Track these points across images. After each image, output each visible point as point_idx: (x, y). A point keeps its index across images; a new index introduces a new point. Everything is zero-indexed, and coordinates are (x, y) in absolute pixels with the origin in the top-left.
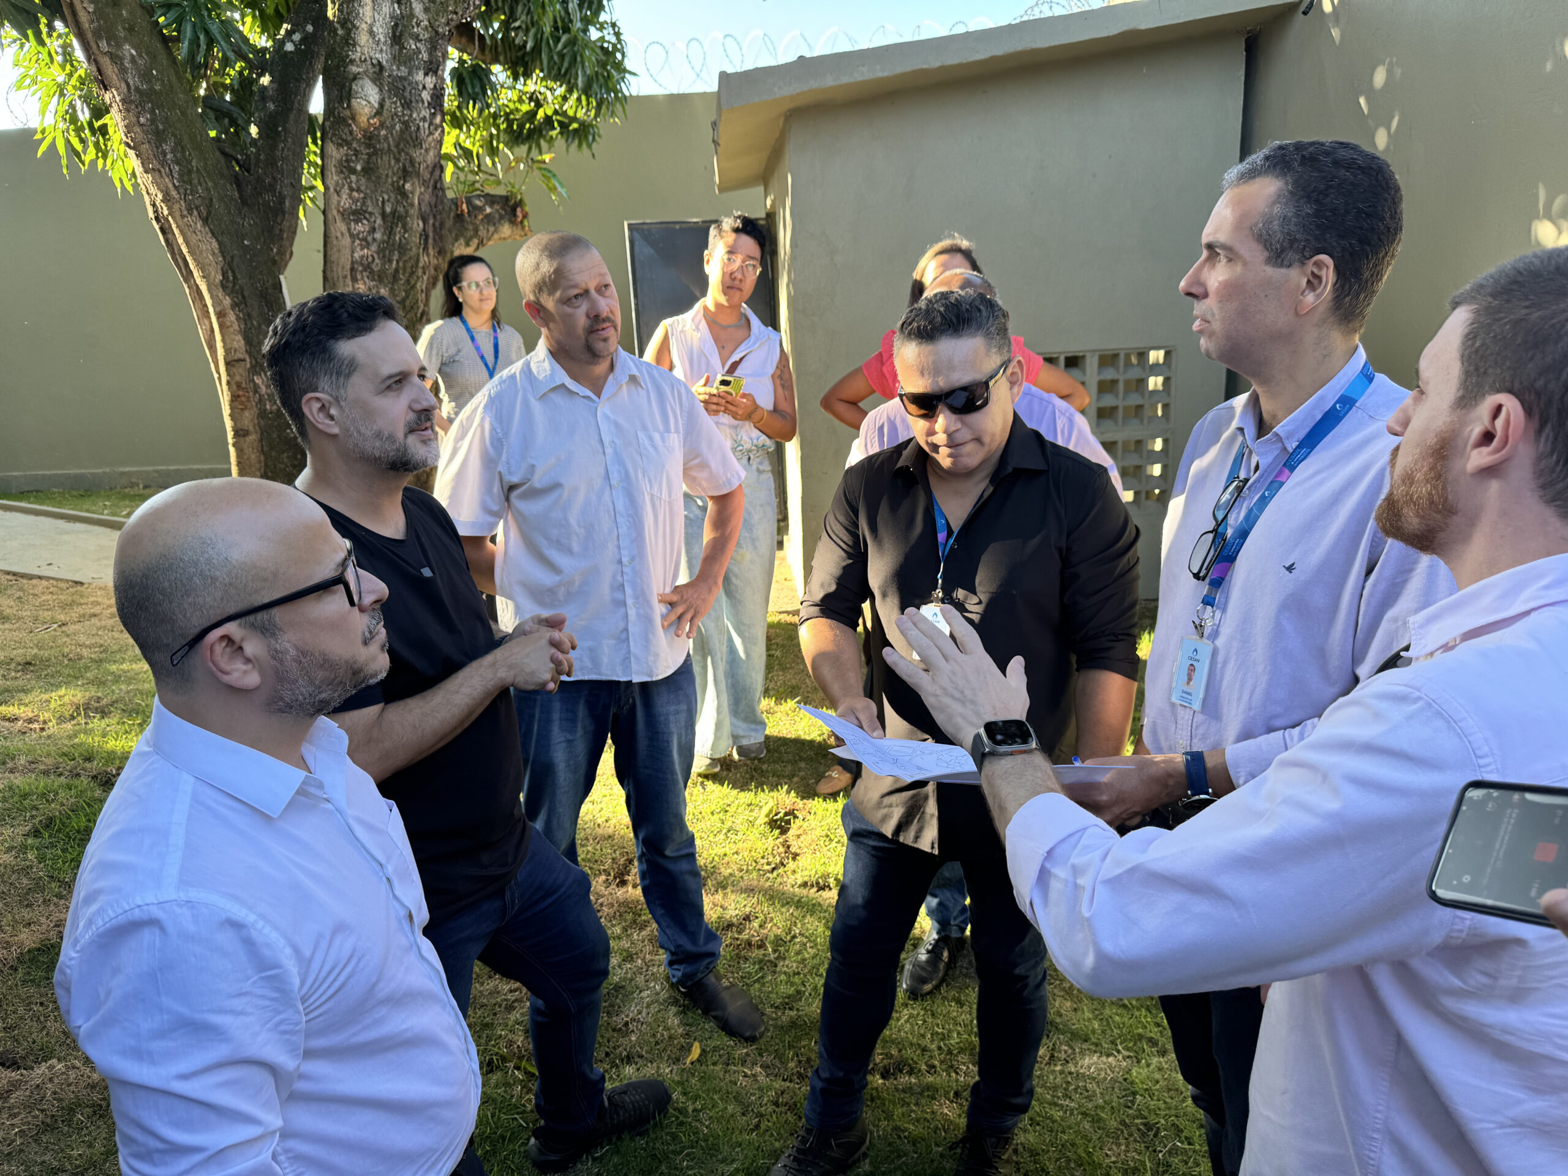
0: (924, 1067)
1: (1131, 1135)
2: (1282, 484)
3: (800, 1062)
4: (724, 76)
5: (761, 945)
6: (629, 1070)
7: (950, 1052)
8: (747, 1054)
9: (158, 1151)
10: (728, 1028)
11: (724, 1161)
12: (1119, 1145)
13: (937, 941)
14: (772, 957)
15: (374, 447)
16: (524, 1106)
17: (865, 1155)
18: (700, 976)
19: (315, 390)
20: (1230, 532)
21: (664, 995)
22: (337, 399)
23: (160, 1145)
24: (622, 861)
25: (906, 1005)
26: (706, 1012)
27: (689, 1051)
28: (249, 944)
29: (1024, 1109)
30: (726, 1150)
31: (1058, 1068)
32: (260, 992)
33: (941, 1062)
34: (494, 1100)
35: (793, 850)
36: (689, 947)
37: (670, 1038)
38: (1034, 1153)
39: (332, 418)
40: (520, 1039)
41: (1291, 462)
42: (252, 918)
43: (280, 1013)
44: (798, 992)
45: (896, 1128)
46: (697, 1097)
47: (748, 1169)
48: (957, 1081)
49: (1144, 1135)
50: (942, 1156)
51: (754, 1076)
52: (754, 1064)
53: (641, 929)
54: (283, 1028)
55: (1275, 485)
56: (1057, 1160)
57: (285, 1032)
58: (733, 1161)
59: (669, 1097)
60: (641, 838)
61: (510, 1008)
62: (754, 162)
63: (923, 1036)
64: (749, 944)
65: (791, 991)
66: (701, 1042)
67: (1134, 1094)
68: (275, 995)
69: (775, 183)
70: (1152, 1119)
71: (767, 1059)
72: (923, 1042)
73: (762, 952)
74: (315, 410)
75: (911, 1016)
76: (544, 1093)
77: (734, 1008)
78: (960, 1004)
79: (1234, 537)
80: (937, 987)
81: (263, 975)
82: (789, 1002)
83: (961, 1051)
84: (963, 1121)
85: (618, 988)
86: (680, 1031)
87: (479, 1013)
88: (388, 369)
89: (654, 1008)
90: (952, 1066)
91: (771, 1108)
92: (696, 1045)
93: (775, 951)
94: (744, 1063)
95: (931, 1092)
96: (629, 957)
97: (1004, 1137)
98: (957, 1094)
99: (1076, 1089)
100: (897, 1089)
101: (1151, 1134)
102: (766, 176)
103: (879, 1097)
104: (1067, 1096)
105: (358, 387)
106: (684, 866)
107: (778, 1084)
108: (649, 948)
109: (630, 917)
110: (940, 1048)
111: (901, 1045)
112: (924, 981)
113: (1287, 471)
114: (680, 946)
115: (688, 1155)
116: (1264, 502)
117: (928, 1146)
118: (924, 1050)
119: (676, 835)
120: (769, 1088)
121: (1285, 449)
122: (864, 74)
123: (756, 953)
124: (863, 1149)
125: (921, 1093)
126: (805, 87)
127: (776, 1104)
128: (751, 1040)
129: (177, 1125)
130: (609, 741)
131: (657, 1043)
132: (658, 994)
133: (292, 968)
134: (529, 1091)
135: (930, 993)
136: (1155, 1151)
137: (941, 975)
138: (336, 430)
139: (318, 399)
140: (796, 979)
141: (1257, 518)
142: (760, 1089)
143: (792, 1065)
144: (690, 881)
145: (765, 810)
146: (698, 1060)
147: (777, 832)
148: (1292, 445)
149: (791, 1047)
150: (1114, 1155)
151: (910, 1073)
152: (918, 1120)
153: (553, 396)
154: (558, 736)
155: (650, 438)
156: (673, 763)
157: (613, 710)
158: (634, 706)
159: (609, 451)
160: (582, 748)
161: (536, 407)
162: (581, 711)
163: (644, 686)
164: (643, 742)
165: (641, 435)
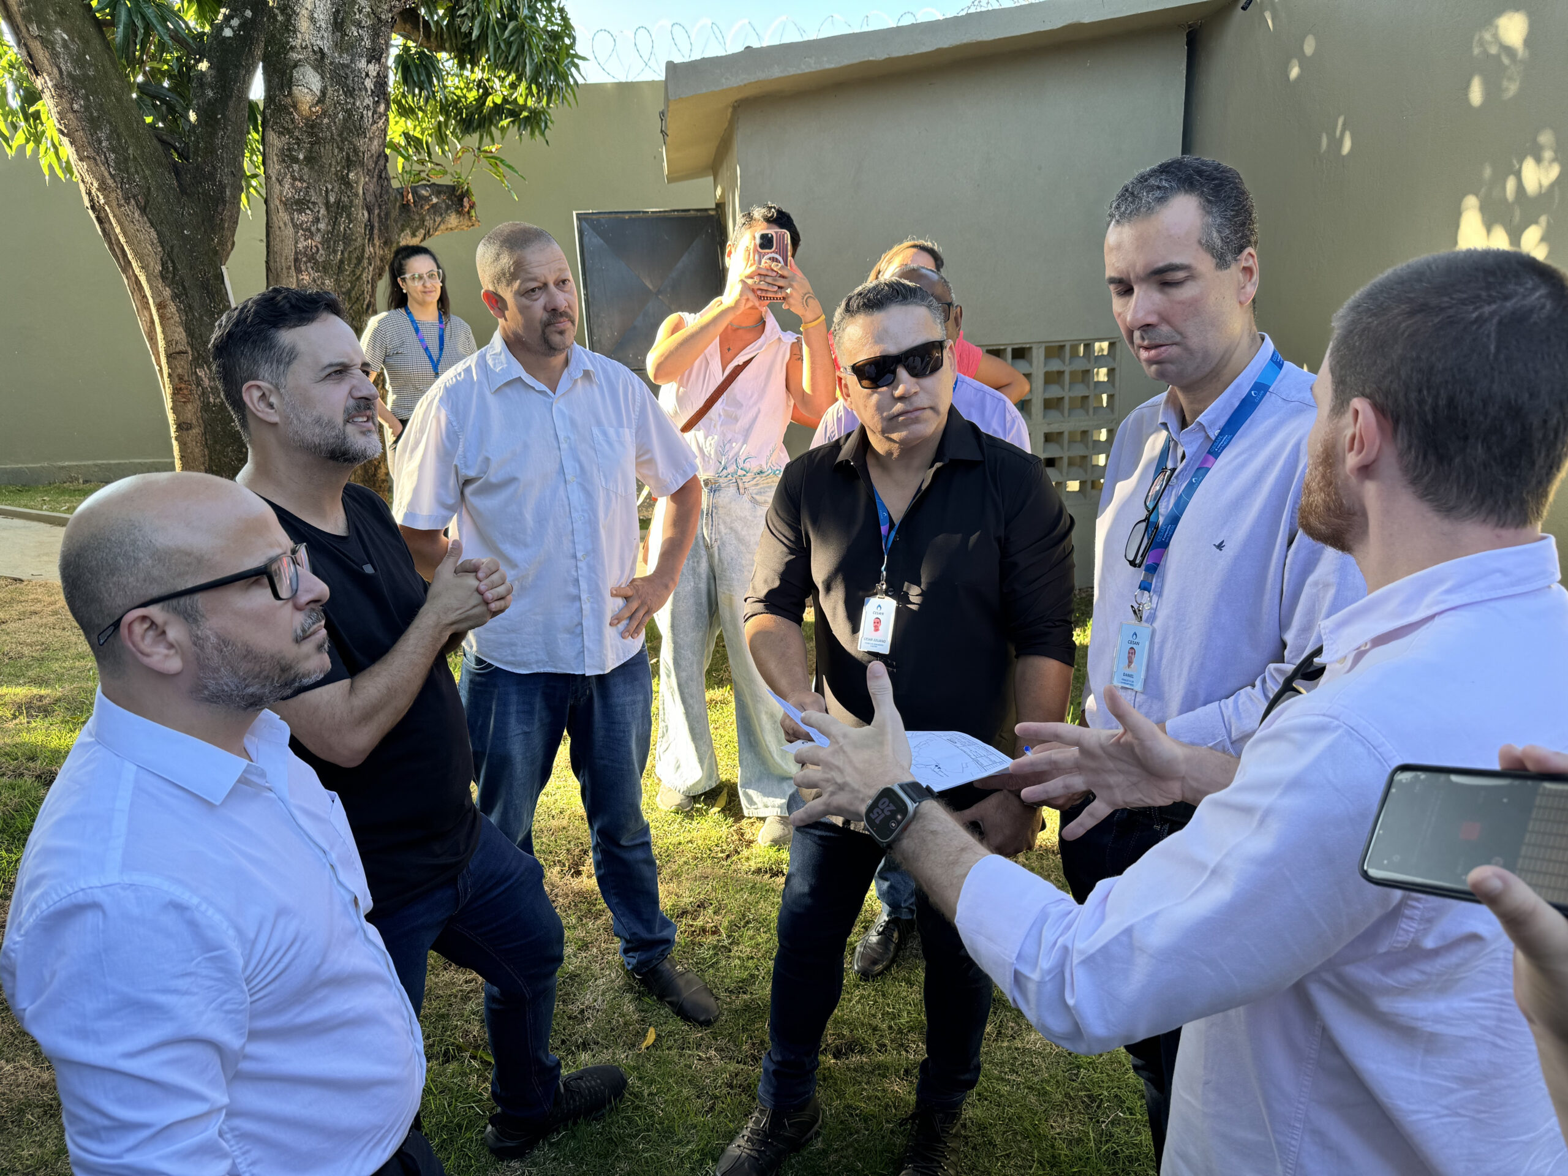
0: (875, 1046)
1: (1075, 1107)
2: (1208, 470)
3: (754, 1044)
4: (671, 67)
5: (715, 932)
6: (584, 1057)
7: (900, 1031)
8: (702, 1038)
9: (106, 1129)
10: (684, 1013)
11: (679, 1142)
12: (1063, 1117)
13: (888, 923)
14: (726, 943)
15: (313, 434)
16: (481, 1094)
17: (818, 1134)
18: (655, 962)
19: (256, 378)
21: (619, 982)
22: (277, 387)
23: (106, 1122)
24: (577, 852)
25: (857, 986)
26: (661, 998)
27: (645, 1036)
28: (193, 925)
29: (972, 1084)
30: (680, 1133)
31: (1005, 1044)
32: (205, 972)
33: (892, 1041)
34: (451, 1090)
35: (747, 836)
36: (645, 935)
37: (625, 1024)
38: (982, 1127)
39: (271, 406)
40: (476, 1029)
41: (1214, 450)
42: (195, 901)
43: (226, 992)
44: (752, 976)
45: (848, 1106)
46: (652, 1082)
47: (703, 1150)
48: (907, 1059)
49: (1088, 1107)
50: (892, 1132)
51: (709, 1058)
52: (709, 1047)
53: (596, 918)
54: (227, 1007)
55: (1202, 471)
56: (1004, 1133)
57: (228, 1012)
58: (688, 1142)
59: (625, 1082)
60: (596, 829)
61: (466, 999)
62: (703, 153)
63: (874, 1016)
64: (704, 930)
65: (745, 975)
66: (656, 1027)
67: (1079, 1067)
68: (220, 975)
69: (724, 173)
70: (1096, 1091)
71: (722, 1042)
72: (874, 1022)
73: (716, 937)
74: (255, 400)
75: (862, 997)
76: (501, 1080)
77: (690, 992)
78: (910, 983)
80: (887, 968)
81: (208, 955)
82: (743, 986)
83: (911, 1029)
84: (913, 1098)
85: (573, 977)
86: (635, 1017)
87: (435, 1004)
88: (328, 358)
89: (609, 996)
90: (902, 1045)
91: (725, 1090)
92: (652, 1030)
93: (729, 937)
94: (698, 1046)
95: (882, 1071)
96: (585, 946)
97: (952, 1112)
98: (907, 1071)
99: (1022, 1064)
100: (849, 1069)
101: (1095, 1105)
102: (715, 166)
103: (832, 1077)
104: (1012, 1071)
105: (300, 375)
106: (639, 854)
107: (732, 1067)
108: (604, 936)
109: (584, 907)
110: (890, 1027)
111: (851, 1025)
112: (875, 962)
113: (1211, 458)
114: (635, 934)
115: (643, 1138)
116: (1191, 488)
117: (880, 1123)
118: (875, 1029)
119: (631, 825)
120: (724, 1070)
121: (1208, 437)
122: (810, 66)
123: (711, 939)
124: (816, 1128)
125: (872, 1072)
126: (753, 78)
127: (731, 1086)
128: (707, 1023)
129: (121, 1101)
130: (565, 733)
131: (612, 1030)
132: (612, 981)
133: (236, 949)
134: (486, 1080)
135: (881, 973)
136: (1098, 1122)
137: (891, 955)
138: (275, 418)
139: (259, 387)
140: (750, 964)
141: (1186, 504)
142: (715, 1072)
143: (745, 1047)
144: (645, 869)
146: (653, 1045)
147: (731, 820)
148: (1214, 433)
149: (744, 1030)
150: (1059, 1126)
151: (861, 1052)
152: (869, 1098)
153: (508, 390)
154: (515, 728)
155: (605, 433)
156: (630, 753)
157: (570, 702)
158: (591, 697)
159: (564, 446)
160: (538, 741)
161: (492, 400)
162: (539, 703)
163: (600, 678)
164: (599, 733)
165: (596, 431)
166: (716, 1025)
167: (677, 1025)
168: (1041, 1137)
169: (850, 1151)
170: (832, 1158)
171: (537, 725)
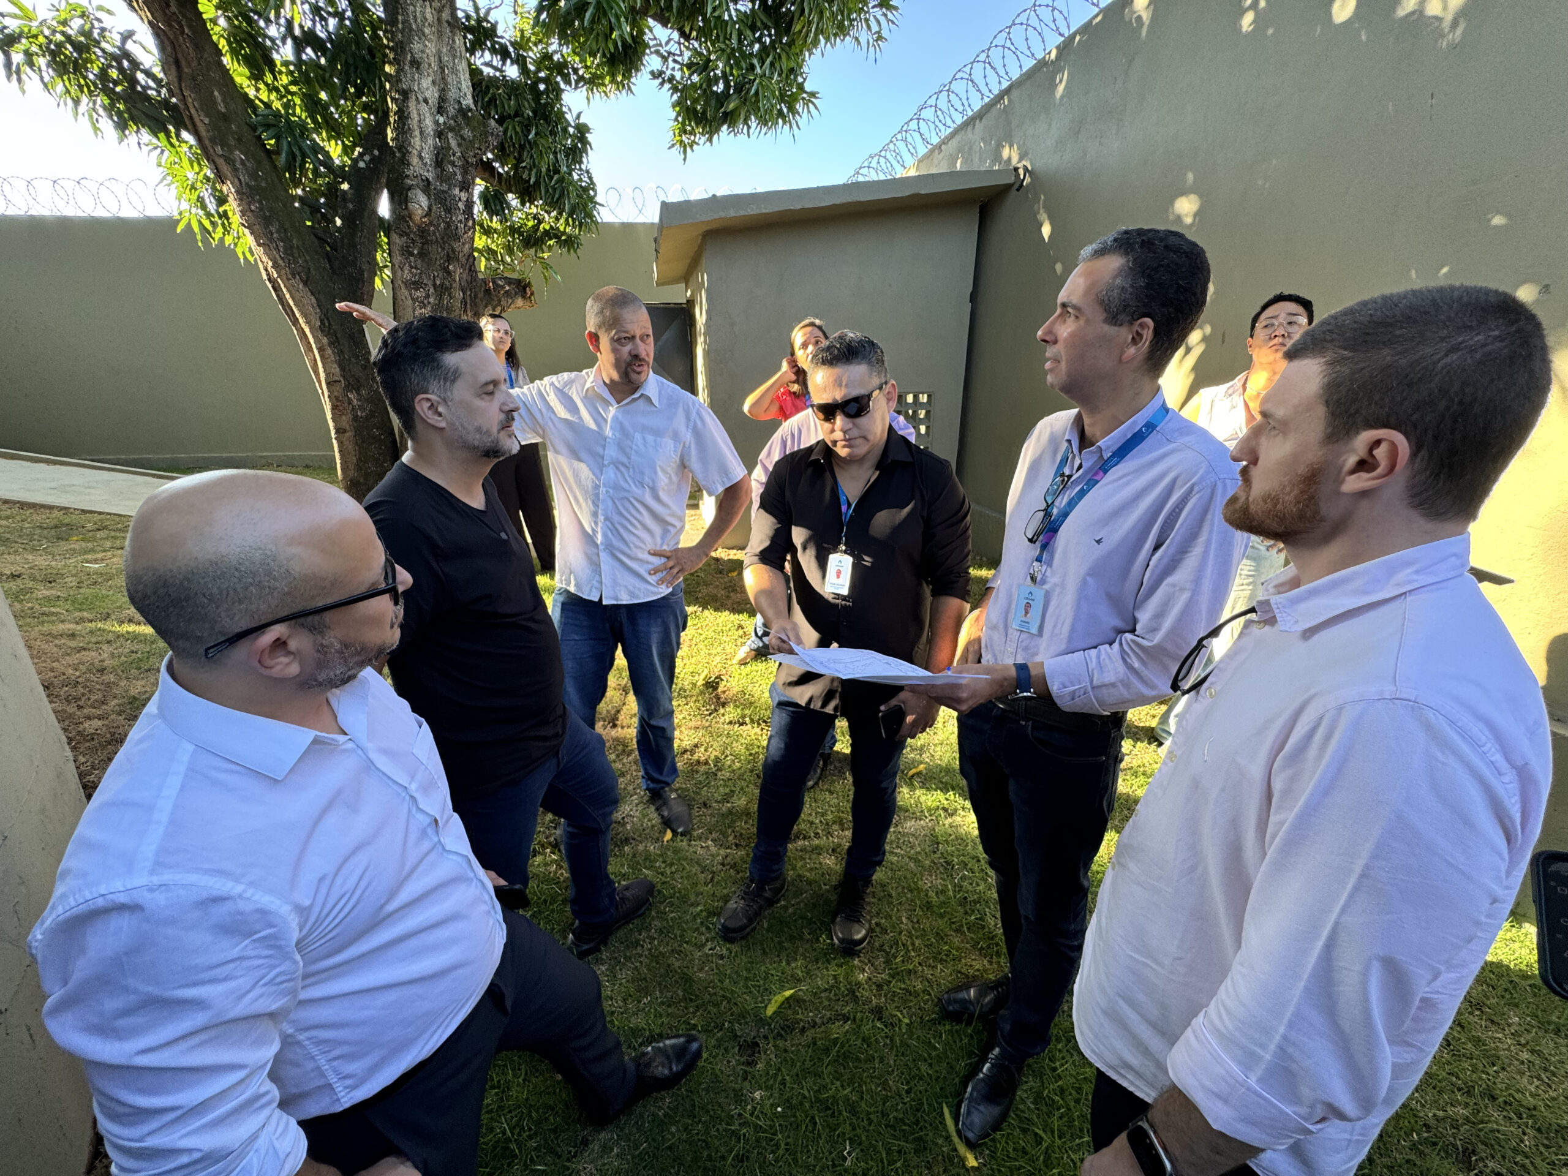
0: (812, 835)
1: (938, 869)
2: (1097, 482)
3: (736, 836)
4: (665, 206)
5: (706, 763)
7: (827, 824)
8: (703, 834)
11: (692, 905)
12: (931, 876)
14: (713, 770)
15: (475, 439)
19: (426, 392)
20: (1055, 511)
22: (445, 400)
24: (613, 712)
30: (693, 898)
33: (823, 831)
34: (538, 876)
37: (652, 826)
38: (883, 886)
39: (440, 415)
41: (1104, 467)
44: (732, 791)
45: (799, 876)
46: (672, 865)
48: (833, 842)
49: (946, 869)
50: (828, 891)
51: (707, 847)
52: (707, 839)
53: (628, 755)
55: (1092, 483)
56: (897, 888)
58: (698, 905)
62: (680, 267)
64: (698, 762)
65: (727, 790)
67: (938, 843)
70: (949, 858)
71: (714, 835)
72: (811, 819)
73: (707, 767)
74: (426, 410)
78: (831, 793)
79: (1059, 515)
82: (726, 799)
83: (834, 822)
89: (640, 808)
90: (829, 833)
91: (720, 867)
93: (715, 766)
94: (700, 838)
95: (818, 850)
98: (833, 850)
99: (903, 843)
100: (799, 850)
101: (949, 867)
102: (687, 277)
104: (898, 847)
105: (460, 391)
107: (722, 852)
108: (634, 767)
109: (620, 748)
110: (821, 823)
113: (1101, 473)
116: (1082, 494)
117: (819, 886)
118: (812, 823)
120: (718, 855)
121: (1102, 456)
123: (703, 769)
125: (812, 852)
126: (716, 216)
127: (723, 864)
131: (645, 830)
136: (952, 878)
138: (443, 425)
139: (428, 400)
140: (730, 783)
141: (1077, 504)
142: (712, 855)
143: (731, 838)
145: (703, 676)
147: (710, 690)
148: (1107, 455)
149: (729, 827)
150: (930, 882)
151: (805, 838)
152: (811, 869)
168: (919, 890)
169: (802, 905)
170: (791, 910)
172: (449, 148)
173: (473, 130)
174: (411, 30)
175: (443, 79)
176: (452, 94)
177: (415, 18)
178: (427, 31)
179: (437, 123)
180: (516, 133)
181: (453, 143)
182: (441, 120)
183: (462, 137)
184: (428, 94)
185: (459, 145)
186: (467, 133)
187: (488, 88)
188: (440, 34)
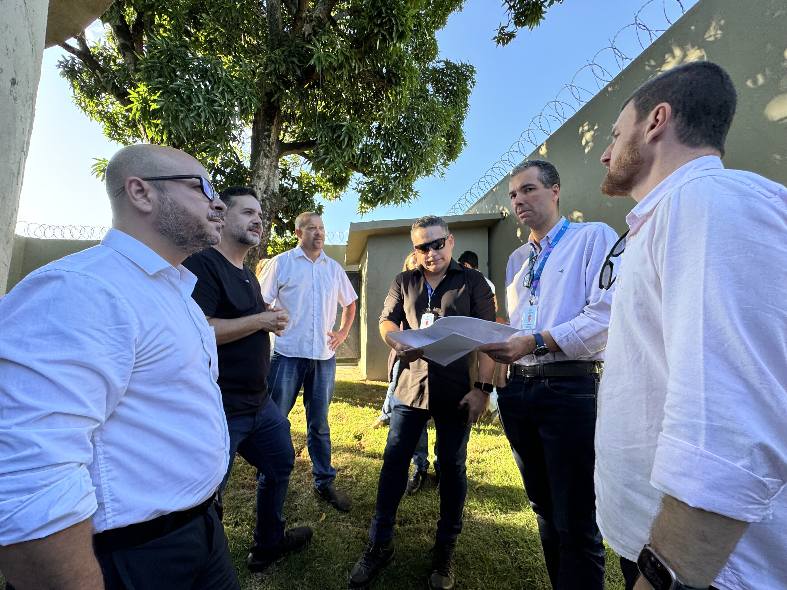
0: (415, 521)
1: (499, 547)
2: (551, 252)
3: (366, 520)
4: (352, 224)
5: (351, 477)
6: (296, 525)
7: (425, 515)
8: (345, 518)
10: (337, 506)
11: (334, 563)
12: (495, 551)
13: (418, 473)
14: (355, 481)
16: (249, 541)
18: (327, 485)
20: (535, 272)
21: (312, 495)
25: (406, 497)
26: (329, 502)
27: (321, 517)
30: (334, 559)
31: (467, 520)
33: (422, 519)
35: (363, 446)
37: (314, 511)
38: (463, 556)
40: (251, 512)
41: (551, 246)
42: (120, 296)
44: (365, 493)
45: (406, 546)
46: (323, 535)
47: (344, 566)
48: (428, 526)
49: (504, 547)
50: (426, 557)
51: (347, 526)
52: (347, 522)
53: (305, 471)
55: (548, 253)
56: (472, 558)
58: (338, 563)
59: (312, 534)
60: (310, 426)
61: (249, 500)
63: (414, 509)
64: (346, 476)
65: (363, 493)
66: (326, 513)
67: (497, 530)
68: (122, 340)
69: (362, 261)
70: (506, 539)
71: (353, 519)
72: (414, 511)
73: (351, 479)
75: (409, 501)
77: (340, 499)
80: (418, 491)
81: (117, 327)
82: (361, 497)
83: (429, 514)
85: (294, 492)
86: (318, 508)
87: (236, 502)
88: (247, 207)
89: (308, 500)
90: (426, 521)
91: (354, 539)
92: (324, 514)
93: (356, 479)
94: (343, 521)
95: (418, 531)
96: (299, 481)
98: (429, 532)
99: (475, 529)
100: (405, 530)
101: (507, 546)
102: (359, 260)
103: (398, 534)
104: (471, 531)
105: (235, 210)
106: (325, 438)
107: (357, 529)
108: (307, 478)
109: (301, 467)
110: (421, 513)
111: (405, 512)
112: (413, 488)
113: (551, 249)
114: (321, 472)
115: (318, 561)
116: (545, 259)
117: (420, 553)
118: (415, 514)
119: (324, 425)
120: (353, 531)
121: (549, 243)
123: (349, 480)
124: (393, 556)
125: (415, 532)
127: (356, 538)
128: (347, 511)
131: (308, 513)
132: (310, 494)
135: (416, 493)
136: (509, 553)
140: (364, 489)
142: (350, 532)
143: (362, 521)
144: (327, 444)
145: (353, 433)
146: (324, 520)
147: (357, 440)
148: (551, 241)
149: (362, 514)
150: (494, 555)
151: (410, 524)
152: (414, 543)
153: (299, 260)
154: (285, 379)
155: (329, 278)
156: (326, 394)
157: (306, 371)
158: (314, 369)
159: (315, 279)
160: (293, 385)
161: (293, 261)
162: (295, 370)
163: (319, 362)
164: (315, 385)
165: (326, 277)
166: (351, 512)
167: (335, 512)
168: (488, 560)
169: (408, 567)
170: (400, 570)
171: (293, 379)
172: (266, 205)
173: (277, 200)
174: (260, 166)
175: (268, 183)
176: (271, 188)
177: (262, 163)
178: (265, 167)
179: (263, 197)
180: (294, 206)
181: (268, 204)
182: (265, 196)
183: (272, 202)
184: (261, 187)
185: (270, 205)
186: (274, 201)
187: (285, 190)
188: (270, 169)
